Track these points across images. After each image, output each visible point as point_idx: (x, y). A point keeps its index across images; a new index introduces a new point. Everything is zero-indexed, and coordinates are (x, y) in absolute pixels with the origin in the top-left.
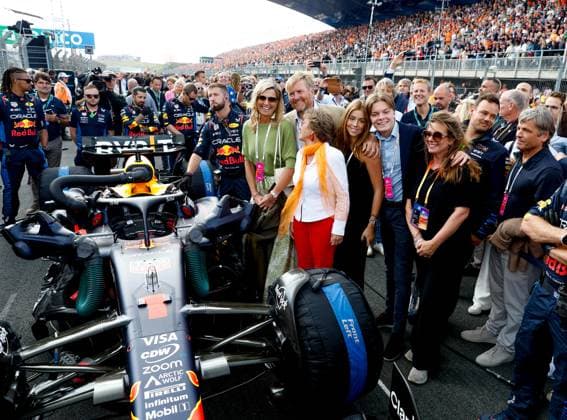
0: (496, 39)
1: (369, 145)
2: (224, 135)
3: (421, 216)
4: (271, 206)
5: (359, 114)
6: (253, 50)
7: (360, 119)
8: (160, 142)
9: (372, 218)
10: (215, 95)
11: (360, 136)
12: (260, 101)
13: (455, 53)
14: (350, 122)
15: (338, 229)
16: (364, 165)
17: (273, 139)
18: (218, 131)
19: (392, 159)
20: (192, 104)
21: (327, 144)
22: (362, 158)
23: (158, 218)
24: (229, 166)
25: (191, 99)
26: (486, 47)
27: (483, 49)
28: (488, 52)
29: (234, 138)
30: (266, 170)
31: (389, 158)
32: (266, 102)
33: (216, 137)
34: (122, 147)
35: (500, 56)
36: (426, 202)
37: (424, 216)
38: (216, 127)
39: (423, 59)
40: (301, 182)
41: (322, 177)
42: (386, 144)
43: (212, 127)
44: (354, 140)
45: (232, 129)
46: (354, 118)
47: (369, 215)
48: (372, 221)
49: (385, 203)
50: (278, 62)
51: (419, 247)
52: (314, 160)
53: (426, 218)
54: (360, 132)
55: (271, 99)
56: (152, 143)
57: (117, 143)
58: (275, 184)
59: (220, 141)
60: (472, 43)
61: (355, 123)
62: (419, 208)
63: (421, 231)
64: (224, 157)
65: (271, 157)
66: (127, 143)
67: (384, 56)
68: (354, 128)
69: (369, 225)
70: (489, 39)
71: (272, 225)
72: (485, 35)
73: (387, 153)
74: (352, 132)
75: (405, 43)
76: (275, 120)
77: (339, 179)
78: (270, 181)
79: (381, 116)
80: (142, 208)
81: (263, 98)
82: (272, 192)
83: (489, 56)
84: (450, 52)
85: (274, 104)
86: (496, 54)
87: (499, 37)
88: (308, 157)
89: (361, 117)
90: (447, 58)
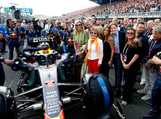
0: (147, 6)
1: (110, 38)
2: (69, 36)
3: (125, 57)
5: (107, 29)
6: (77, 12)
7: (107, 31)
8: (51, 38)
9: (111, 58)
11: (107, 35)
13: (135, 11)
14: (104, 31)
15: (100, 62)
16: (109, 43)
17: (82, 37)
20: (59, 27)
21: (98, 38)
23: (51, 59)
24: (70, 44)
26: (144, 9)
27: (143, 9)
28: (145, 10)
31: (116, 41)
34: (40, 40)
36: (126, 53)
37: (126, 57)
39: (126, 13)
40: (90, 49)
42: (115, 37)
44: (106, 36)
45: (72, 34)
46: (105, 30)
48: (111, 59)
50: (84, 15)
51: (125, 67)
52: (94, 42)
53: (126, 58)
54: (107, 34)
57: (39, 39)
58: (82, 49)
59: (68, 38)
60: (140, 8)
61: (106, 32)
62: (124, 55)
64: (69, 42)
65: (81, 42)
66: (42, 39)
67: (114, 12)
69: (110, 60)
70: (145, 6)
72: (144, 5)
73: (115, 40)
75: (120, 8)
78: (81, 48)
79: (114, 29)
80: (46, 57)
82: (82, 51)
83: (145, 11)
84: (134, 11)
86: (147, 11)
87: (148, 6)
88: (92, 42)
89: (108, 30)
90: (132, 12)
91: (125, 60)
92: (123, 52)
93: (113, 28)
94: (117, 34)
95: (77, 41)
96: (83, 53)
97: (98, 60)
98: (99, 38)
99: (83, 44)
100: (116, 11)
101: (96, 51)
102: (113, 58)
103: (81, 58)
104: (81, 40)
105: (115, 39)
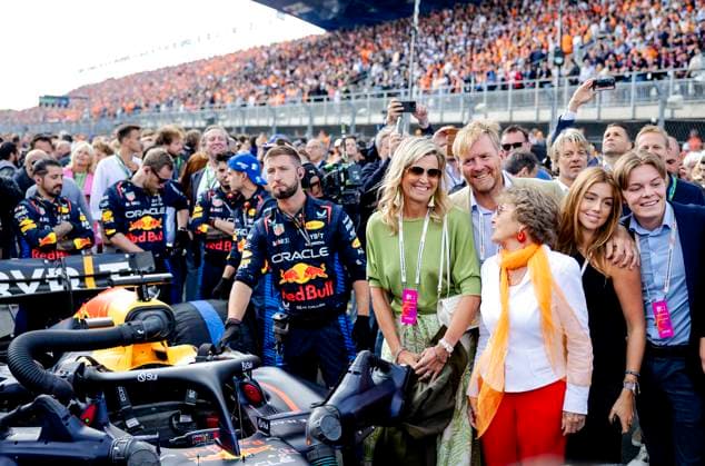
0: (665, 44)
2: (296, 243)
4: (439, 368)
5: (604, 190)
7: (605, 201)
9: (630, 378)
12: (411, 177)
14: (586, 204)
15: (576, 403)
18: (282, 236)
19: (665, 268)
20: (160, 191)
21: (546, 248)
22: (608, 269)
25: (161, 181)
26: (650, 60)
27: (644, 63)
28: (655, 69)
29: (316, 249)
30: (422, 303)
31: (658, 266)
32: (424, 178)
33: (280, 248)
34: (28, 282)
35: (679, 76)
38: (279, 229)
39: (521, 86)
40: (506, 320)
41: (545, 306)
42: (652, 241)
45: (311, 232)
46: (593, 197)
48: (630, 384)
49: (650, 349)
52: (528, 276)
54: (601, 222)
55: (432, 173)
56: (89, 270)
57: (18, 275)
59: (286, 256)
60: (619, 51)
61: (596, 206)
64: (294, 287)
65: (433, 278)
66: (38, 274)
68: (592, 213)
70: (651, 44)
71: (442, 405)
72: (643, 34)
73: (655, 258)
74: (589, 222)
76: (436, 208)
77: (575, 310)
78: (430, 324)
79: (648, 191)
81: (418, 171)
82: (442, 341)
83: (657, 76)
84: (576, 72)
85: (435, 180)
86: (670, 72)
87: (670, 40)
88: (512, 272)
90: (572, 83)
93: (641, 186)
95: (397, 274)
96: (450, 349)
97: (559, 388)
98: (552, 249)
99: (444, 296)
100: (454, 73)
101: (540, 335)
103: (441, 392)
104: (432, 268)
105: (653, 254)
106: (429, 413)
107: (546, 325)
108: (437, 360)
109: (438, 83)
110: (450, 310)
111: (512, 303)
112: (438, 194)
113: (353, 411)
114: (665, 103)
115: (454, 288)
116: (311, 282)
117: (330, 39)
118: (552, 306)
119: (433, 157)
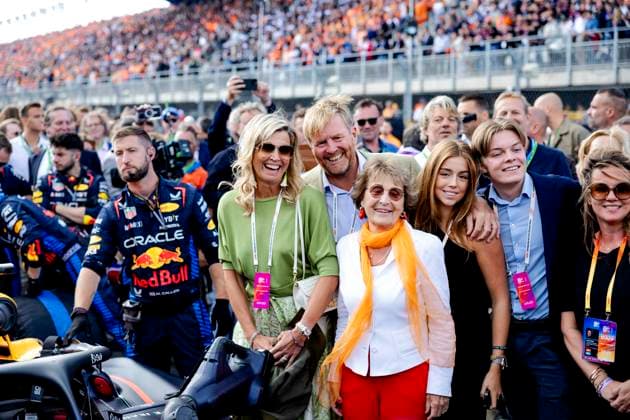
0: (518, 11)
1: (482, 218)
2: (150, 226)
3: (602, 337)
4: (296, 352)
5: (459, 164)
7: (460, 175)
9: (497, 353)
10: (130, 150)
13: (440, 43)
15: (439, 384)
16: (474, 255)
17: (285, 227)
18: (134, 220)
24: (160, 289)
26: (503, 28)
27: (495, 33)
28: (509, 37)
29: (171, 232)
32: (275, 155)
33: (133, 233)
35: (533, 44)
36: (608, 309)
37: (607, 336)
38: (130, 212)
39: (375, 57)
41: (410, 286)
43: (122, 212)
45: (166, 214)
47: (490, 349)
51: (615, 397)
52: (392, 255)
53: (612, 338)
54: (459, 197)
55: (284, 150)
58: (302, 310)
59: (139, 240)
60: (473, 20)
62: (596, 324)
63: (603, 366)
64: (147, 272)
69: (494, 366)
70: (505, 12)
76: (289, 188)
81: (269, 148)
82: (299, 325)
83: (512, 45)
84: (431, 42)
86: (525, 40)
87: (523, 8)
88: (374, 251)
89: (464, 168)
90: (426, 53)
91: (607, 356)
92: (588, 305)
93: (502, 151)
94: (529, 188)
99: (300, 277)
100: (305, 46)
101: (405, 315)
102: (508, 351)
103: (298, 376)
104: (286, 248)
105: (512, 225)
106: (285, 399)
107: (411, 305)
108: (294, 343)
109: (289, 56)
110: (307, 292)
111: (377, 283)
112: (290, 172)
113: (209, 401)
114: (520, 73)
115: (311, 269)
116: (165, 267)
117: (175, 13)
118: (417, 285)
119: (284, 134)
